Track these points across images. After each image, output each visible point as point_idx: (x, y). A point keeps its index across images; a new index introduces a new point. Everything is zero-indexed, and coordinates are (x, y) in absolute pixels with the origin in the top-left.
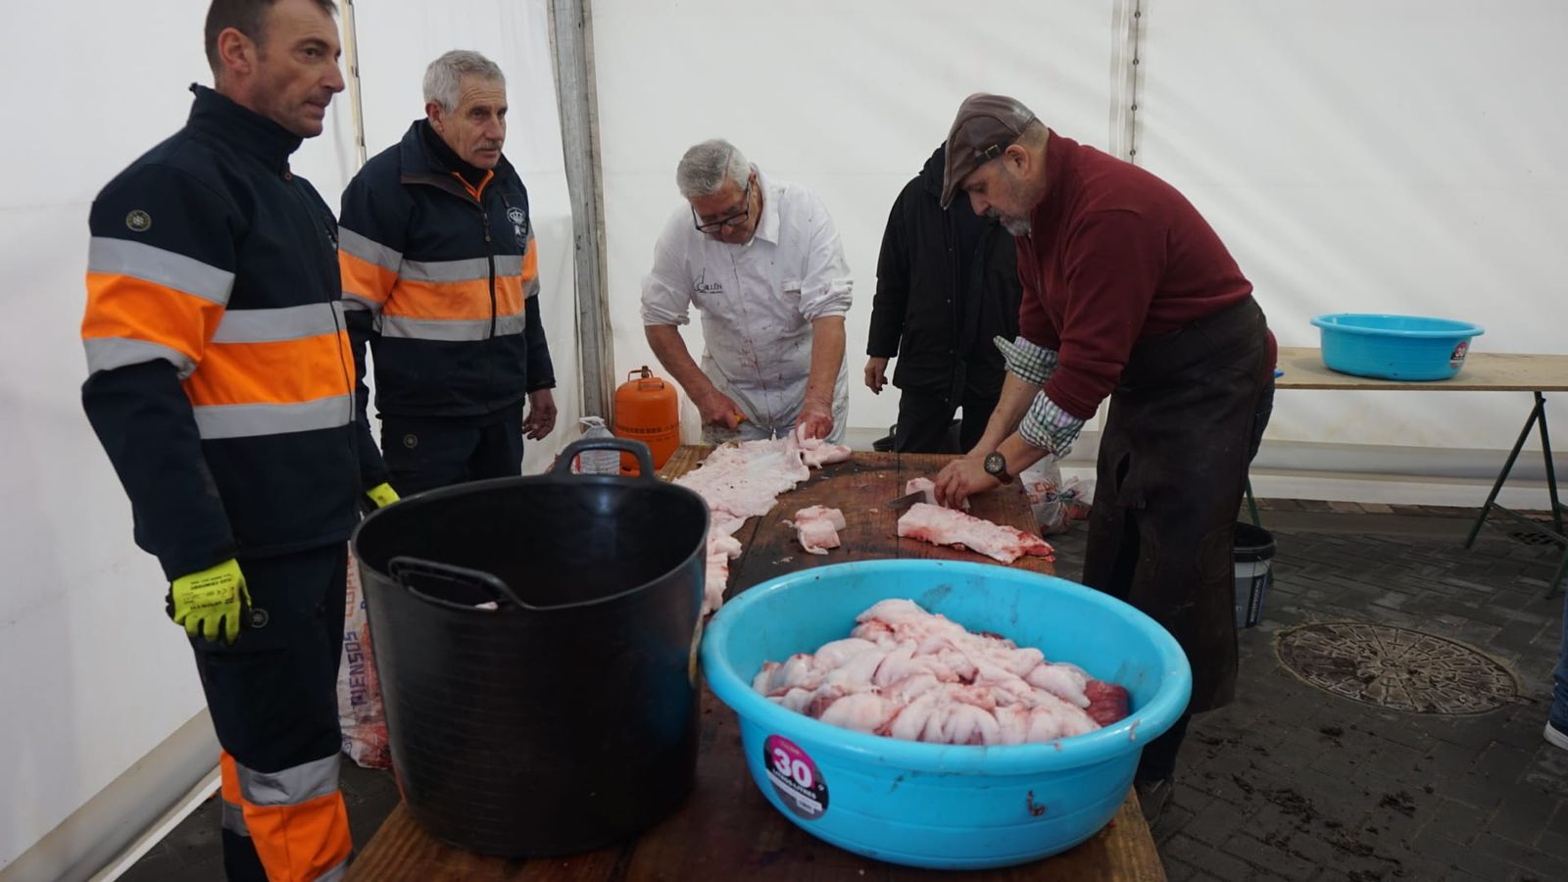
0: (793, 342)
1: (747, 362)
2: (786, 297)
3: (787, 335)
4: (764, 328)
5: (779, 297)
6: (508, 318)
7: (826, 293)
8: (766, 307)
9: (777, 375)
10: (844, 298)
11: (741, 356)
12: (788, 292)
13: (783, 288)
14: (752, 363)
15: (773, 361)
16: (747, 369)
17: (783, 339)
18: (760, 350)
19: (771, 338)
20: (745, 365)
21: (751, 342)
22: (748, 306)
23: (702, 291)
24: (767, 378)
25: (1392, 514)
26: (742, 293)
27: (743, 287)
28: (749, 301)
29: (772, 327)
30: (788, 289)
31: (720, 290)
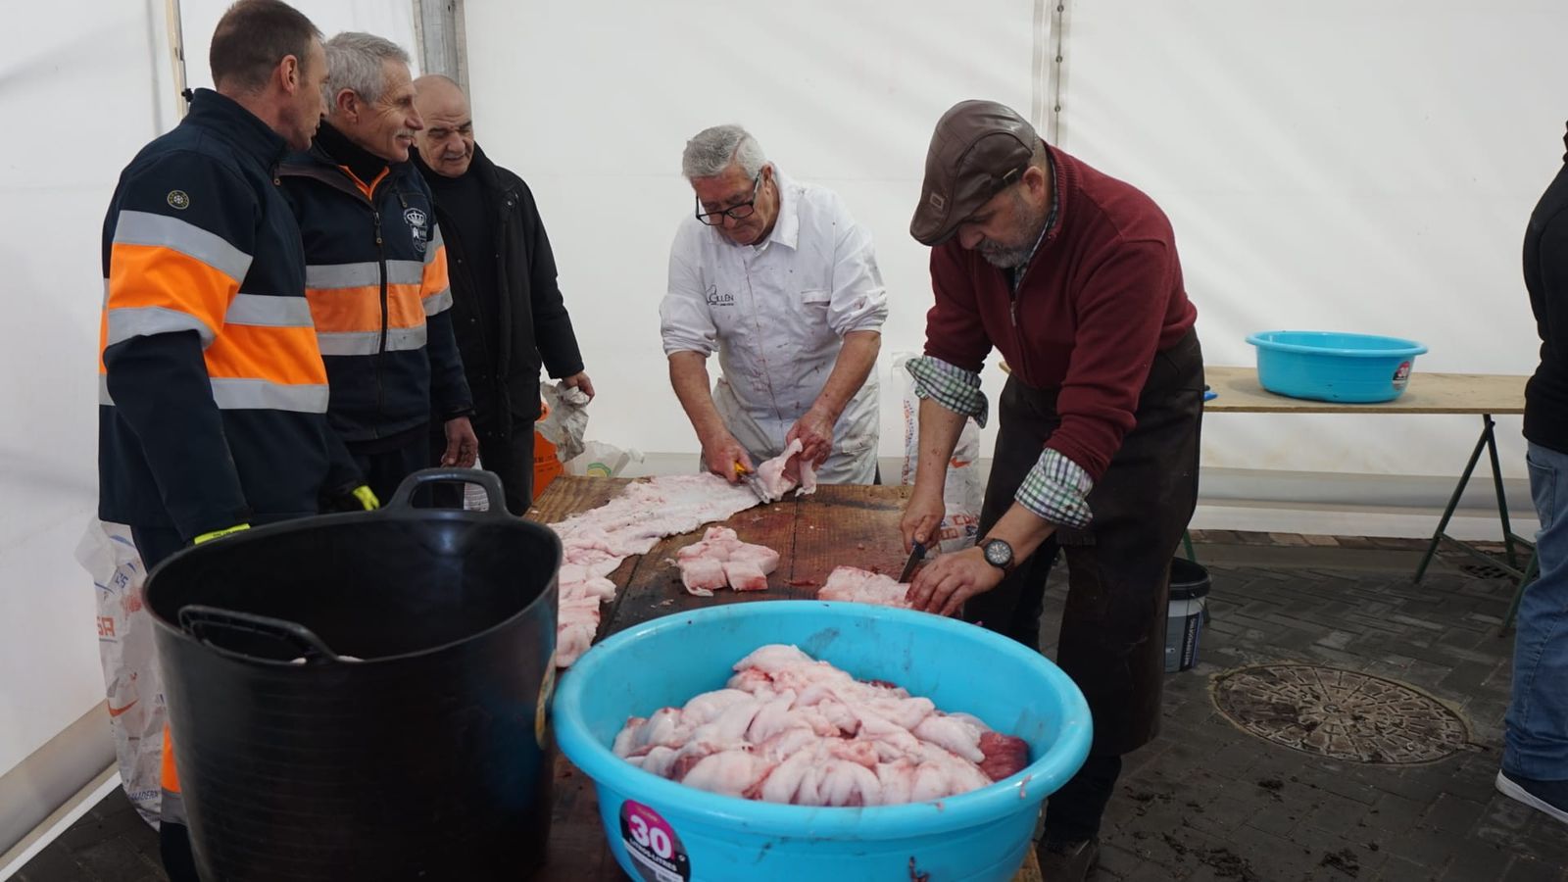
0: (814, 364)
1: (760, 386)
2: (805, 309)
3: (805, 356)
4: (780, 347)
5: (797, 308)
6: (403, 331)
7: (862, 306)
8: (782, 321)
9: (794, 402)
10: (881, 311)
11: (754, 380)
12: (807, 303)
13: (802, 299)
14: (766, 387)
15: (788, 386)
16: (760, 393)
17: (800, 361)
18: (776, 372)
19: (788, 358)
20: (758, 390)
21: (764, 361)
22: (762, 320)
23: (715, 303)
24: (782, 405)
25: (1336, 547)
26: (756, 306)
27: (757, 298)
28: (763, 314)
29: (787, 346)
30: (811, 300)
31: (731, 302)
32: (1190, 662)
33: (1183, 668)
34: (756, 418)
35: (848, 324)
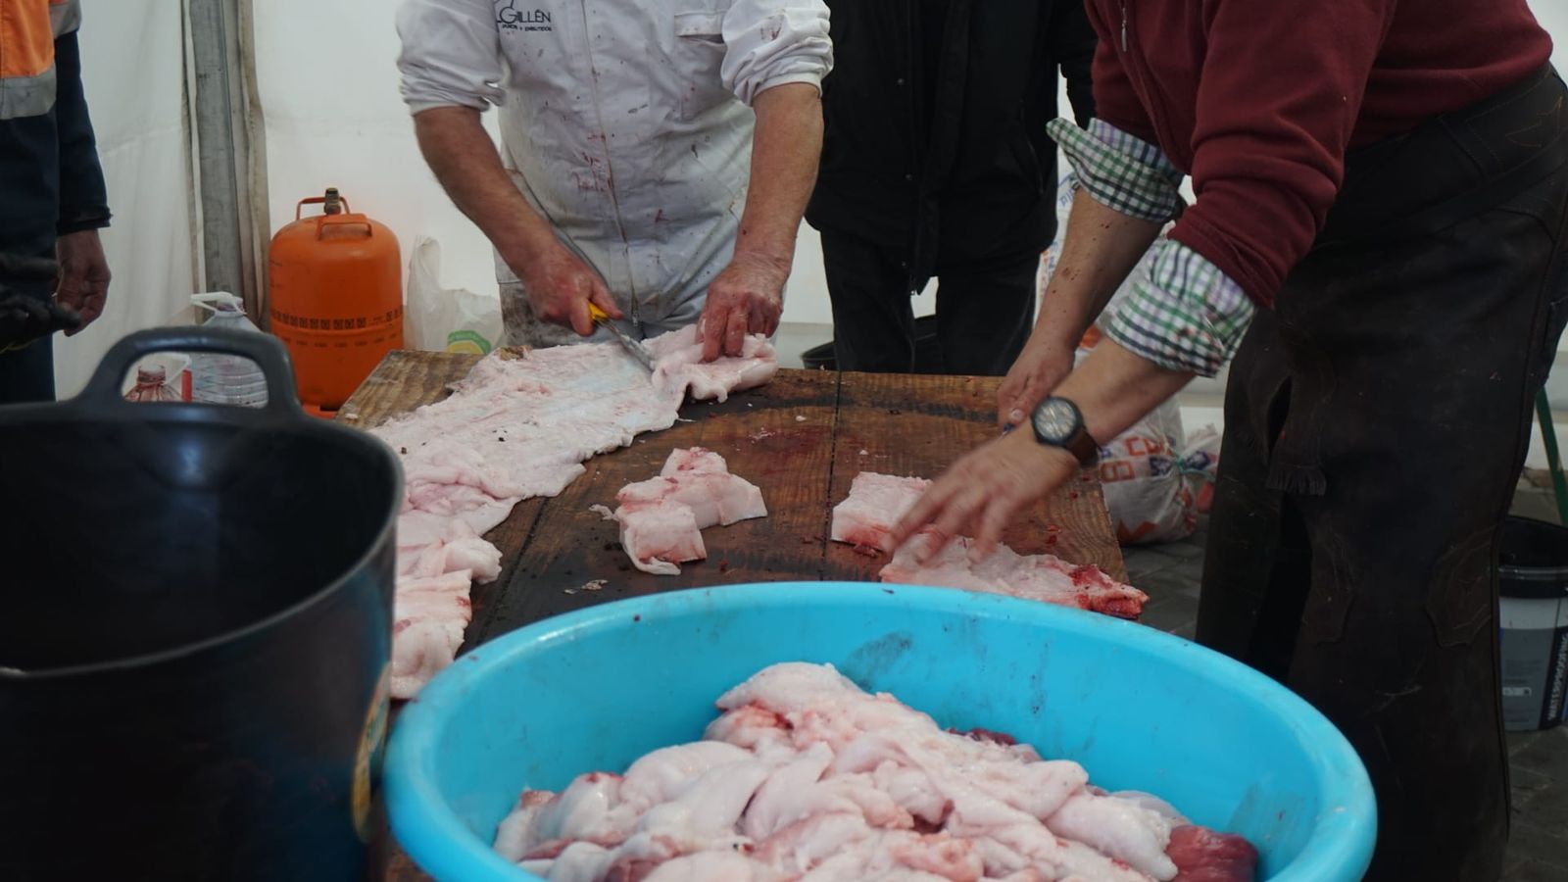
0: (688, 142)
1: (591, 182)
2: (682, 46)
3: (678, 127)
4: (632, 111)
5: (666, 48)
7: (775, 36)
8: (639, 66)
9: (652, 211)
10: (811, 45)
11: (578, 169)
12: (686, 37)
13: (676, 27)
14: (604, 185)
15: (644, 183)
16: (590, 195)
17: (668, 136)
18: (623, 157)
19: (646, 131)
20: (587, 188)
21: (603, 137)
22: (602, 63)
23: (509, 25)
24: (630, 217)
26: (591, 36)
27: (593, 21)
28: (603, 52)
29: (647, 109)
30: (691, 32)
31: (546, 24)
32: (1559, 712)
33: (1545, 724)
34: (577, 238)
35: (753, 73)
